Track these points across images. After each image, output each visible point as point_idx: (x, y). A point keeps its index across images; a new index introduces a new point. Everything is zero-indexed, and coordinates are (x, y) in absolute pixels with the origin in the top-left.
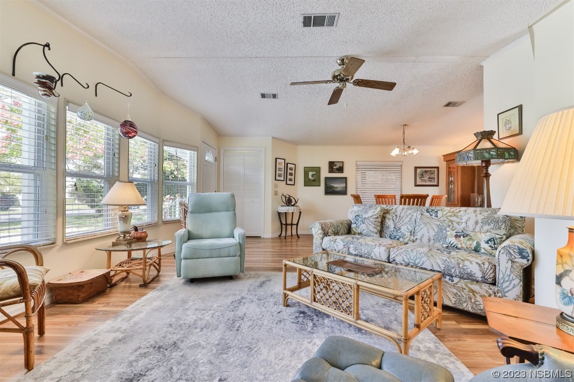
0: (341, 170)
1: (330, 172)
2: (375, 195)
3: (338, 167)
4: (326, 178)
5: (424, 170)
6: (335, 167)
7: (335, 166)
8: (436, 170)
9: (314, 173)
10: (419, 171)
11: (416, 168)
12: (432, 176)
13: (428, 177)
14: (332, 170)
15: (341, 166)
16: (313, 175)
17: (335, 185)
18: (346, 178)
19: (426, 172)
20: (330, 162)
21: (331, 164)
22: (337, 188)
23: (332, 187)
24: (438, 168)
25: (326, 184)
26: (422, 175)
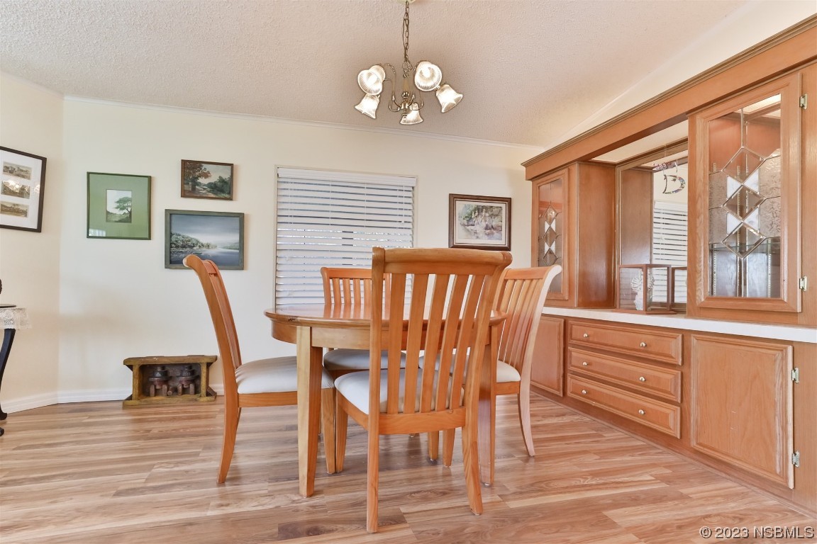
0: (224, 189)
1: (185, 194)
2: (324, 270)
3: (214, 178)
4: (171, 215)
5: (475, 204)
6: (202, 180)
7: (206, 175)
8: (503, 206)
9: (128, 194)
10: (460, 205)
11: (454, 198)
12: (495, 222)
13: (484, 224)
14: (194, 189)
15: (226, 176)
16: (122, 203)
17: (203, 238)
18: (241, 217)
19: (479, 210)
20: (184, 162)
21: (191, 170)
22: (208, 246)
23: (188, 245)
24: (508, 201)
25: (169, 234)
26: (469, 218)
